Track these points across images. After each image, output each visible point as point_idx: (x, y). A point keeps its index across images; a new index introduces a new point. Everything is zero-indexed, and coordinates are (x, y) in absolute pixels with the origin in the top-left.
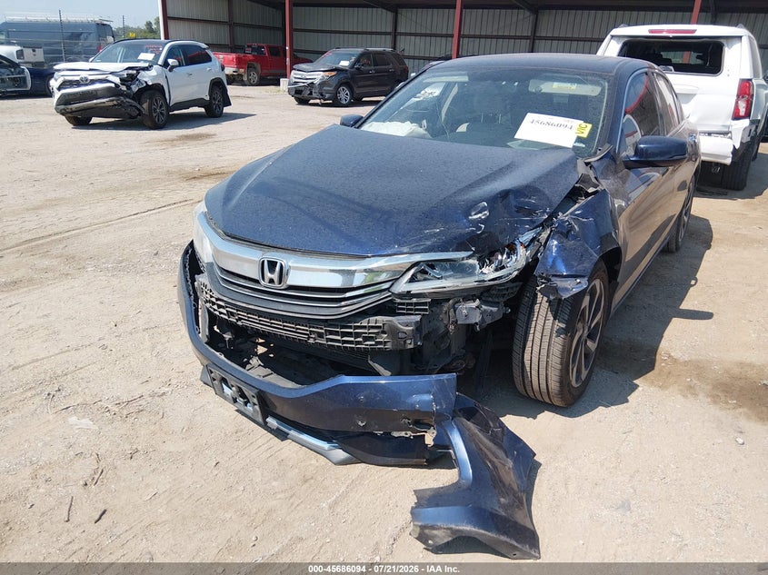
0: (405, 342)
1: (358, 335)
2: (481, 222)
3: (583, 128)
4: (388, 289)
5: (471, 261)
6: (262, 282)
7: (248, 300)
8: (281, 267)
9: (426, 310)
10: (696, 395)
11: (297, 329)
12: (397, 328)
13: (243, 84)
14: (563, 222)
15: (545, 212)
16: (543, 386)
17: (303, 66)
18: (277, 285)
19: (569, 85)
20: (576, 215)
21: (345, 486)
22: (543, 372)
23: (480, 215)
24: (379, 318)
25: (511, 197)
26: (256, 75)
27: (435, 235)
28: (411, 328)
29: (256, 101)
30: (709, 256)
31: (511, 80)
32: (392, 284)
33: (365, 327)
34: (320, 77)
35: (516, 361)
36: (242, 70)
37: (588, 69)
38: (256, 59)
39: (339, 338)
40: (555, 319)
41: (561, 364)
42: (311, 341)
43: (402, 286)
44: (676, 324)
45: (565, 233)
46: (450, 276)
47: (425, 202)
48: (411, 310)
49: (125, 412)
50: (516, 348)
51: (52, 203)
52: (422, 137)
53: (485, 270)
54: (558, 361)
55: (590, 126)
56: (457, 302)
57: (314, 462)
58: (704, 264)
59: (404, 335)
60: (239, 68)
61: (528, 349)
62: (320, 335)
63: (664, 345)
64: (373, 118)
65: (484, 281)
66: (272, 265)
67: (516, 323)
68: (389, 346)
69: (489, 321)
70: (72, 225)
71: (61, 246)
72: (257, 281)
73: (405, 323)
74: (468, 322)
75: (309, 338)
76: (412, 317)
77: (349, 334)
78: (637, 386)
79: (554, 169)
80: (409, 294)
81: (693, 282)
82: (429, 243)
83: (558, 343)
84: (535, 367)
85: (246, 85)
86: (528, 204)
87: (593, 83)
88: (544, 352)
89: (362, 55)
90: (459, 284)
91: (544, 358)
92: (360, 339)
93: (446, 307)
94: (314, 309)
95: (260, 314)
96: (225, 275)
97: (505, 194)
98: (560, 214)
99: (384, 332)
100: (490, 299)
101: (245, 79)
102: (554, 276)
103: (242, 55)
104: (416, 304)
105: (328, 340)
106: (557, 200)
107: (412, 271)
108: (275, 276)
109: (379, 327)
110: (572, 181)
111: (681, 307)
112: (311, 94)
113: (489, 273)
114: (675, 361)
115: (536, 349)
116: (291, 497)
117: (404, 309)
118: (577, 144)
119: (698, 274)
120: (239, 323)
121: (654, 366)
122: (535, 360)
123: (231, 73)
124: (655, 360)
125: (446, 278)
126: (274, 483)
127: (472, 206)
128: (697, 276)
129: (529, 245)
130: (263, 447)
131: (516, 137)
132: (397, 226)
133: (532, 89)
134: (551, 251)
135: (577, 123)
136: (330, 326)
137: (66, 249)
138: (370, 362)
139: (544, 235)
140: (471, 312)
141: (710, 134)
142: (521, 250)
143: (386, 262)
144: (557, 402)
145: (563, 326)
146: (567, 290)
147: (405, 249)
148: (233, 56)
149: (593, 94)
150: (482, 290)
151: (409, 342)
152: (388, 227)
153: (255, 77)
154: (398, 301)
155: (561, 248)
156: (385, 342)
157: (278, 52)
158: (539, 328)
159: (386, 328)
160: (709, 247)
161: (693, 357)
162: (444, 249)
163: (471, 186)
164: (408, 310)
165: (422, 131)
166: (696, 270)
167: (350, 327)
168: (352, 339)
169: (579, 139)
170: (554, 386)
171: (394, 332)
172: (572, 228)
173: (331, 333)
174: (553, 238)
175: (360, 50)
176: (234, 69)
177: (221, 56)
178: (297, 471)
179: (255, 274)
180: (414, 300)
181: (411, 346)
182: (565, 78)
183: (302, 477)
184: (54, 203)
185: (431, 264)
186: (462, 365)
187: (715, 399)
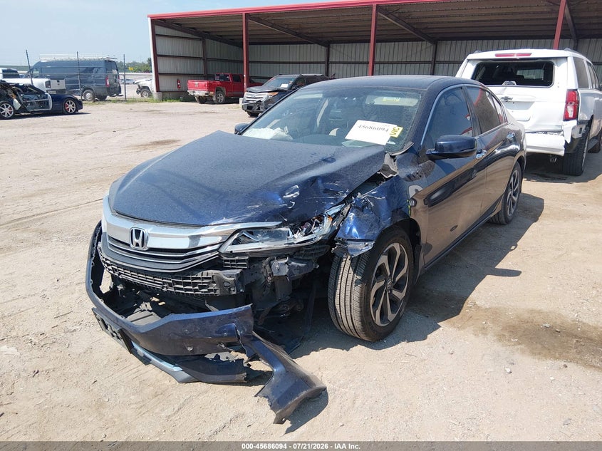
0: (230, 289)
1: (195, 284)
2: (293, 199)
3: (396, 131)
4: (217, 250)
5: (283, 229)
6: (131, 245)
7: (124, 259)
8: (143, 233)
9: (244, 265)
10: (485, 334)
11: (155, 280)
12: (223, 279)
13: (213, 103)
14: (360, 200)
15: (345, 192)
16: (351, 324)
17: (253, 89)
18: (140, 248)
19: (395, 98)
20: (372, 195)
21: (183, 400)
22: (348, 314)
23: (292, 195)
24: (210, 271)
25: (320, 181)
26: (222, 96)
27: (253, 210)
28: (233, 279)
29: (219, 115)
30: (534, 226)
31: (351, 96)
32: (221, 246)
33: (199, 278)
34: (265, 96)
35: (330, 306)
36: (212, 93)
37: (409, 86)
38: (222, 84)
39: (182, 287)
40: (354, 273)
41: (360, 307)
42: (165, 289)
43: (228, 248)
44: (489, 280)
45: (360, 208)
46: (267, 240)
47: (253, 186)
48: (234, 265)
49: (43, 343)
50: (330, 296)
51: (42, 193)
52: (283, 139)
53: (296, 236)
54: (358, 304)
55: (401, 129)
56: (272, 260)
57: (167, 382)
58: (528, 233)
59: (228, 284)
60: (210, 90)
61: (337, 296)
62: (170, 285)
63: (473, 295)
64: (253, 126)
65: (293, 243)
66: (138, 232)
67: (329, 277)
68: (218, 292)
69: (296, 274)
70: (52, 208)
71: (39, 223)
72: (129, 245)
73: (229, 275)
74: (280, 274)
75: (163, 287)
76: (235, 270)
77: (189, 284)
78: (440, 326)
79: (361, 161)
80: (231, 254)
81: (513, 247)
82: (249, 215)
83: (357, 290)
84: (343, 309)
85: (214, 104)
86: (332, 186)
87: (409, 96)
88: (348, 298)
89: (298, 79)
90: (272, 246)
91: (348, 303)
92: (197, 288)
93: (265, 263)
94: (165, 265)
95: (132, 270)
96: (111, 241)
97: (314, 180)
98: (359, 194)
99: (214, 282)
100: (301, 257)
101: (214, 99)
102: (348, 240)
103: (211, 82)
104: (238, 261)
105: (175, 288)
106: (358, 183)
107: (235, 237)
108: (139, 241)
109: (210, 278)
110: (375, 169)
111: (496, 267)
112: (259, 109)
113: (299, 238)
114: (478, 308)
115: (342, 296)
116: (141, 407)
117: (229, 265)
118: (390, 143)
119: (520, 241)
120: (120, 277)
121: (460, 312)
122: (342, 304)
123: (204, 95)
124: (462, 307)
125: (262, 241)
126: (132, 397)
127: (286, 189)
128: (518, 243)
129: (335, 217)
130: (134, 371)
131: (347, 138)
132: (228, 203)
133: (367, 102)
134: (349, 221)
135: (391, 127)
136: (176, 278)
137: (42, 226)
138: (207, 305)
139: (346, 210)
140: (281, 267)
141: (546, 132)
142: (327, 222)
143: (215, 229)
144: (363, 336)
145: (360, 278)
146: (357, 250)
147: (230, 220)
148: (205, 82)
149: (411, 105)
150: (294, 251)
151: (232, 289)
152: (221, 204)
153: (221, 97)
154: (226, 258)
155: (357, 218)
156: (215, 290)
157: (238, 79)
158: (344, 279)
159: (215, 279)
160: (536, 220)
161: (494, 305)
162: (261, 219)
163: (292, 174)
164: (232, 265)
165: (284, 134)
166: (519, 237)
167: (189, 279)
168: (191, 287)
169: (392, 139)
170: (358, 324)
171: (221, 282)
172: (367, 204)
173: (178, 283)
174: (352, 212)
175: (297, 76)
176: (206, 92)
177: (197, 83)
178: (152, 388)
179: (127, 240)
180: (237, 258)
181: (235, 293)
182: (390, 93)
183: (154, 393)
184: (44, 192)
185: (252, 231)
186: (287, 308)
187: (500, 338)
